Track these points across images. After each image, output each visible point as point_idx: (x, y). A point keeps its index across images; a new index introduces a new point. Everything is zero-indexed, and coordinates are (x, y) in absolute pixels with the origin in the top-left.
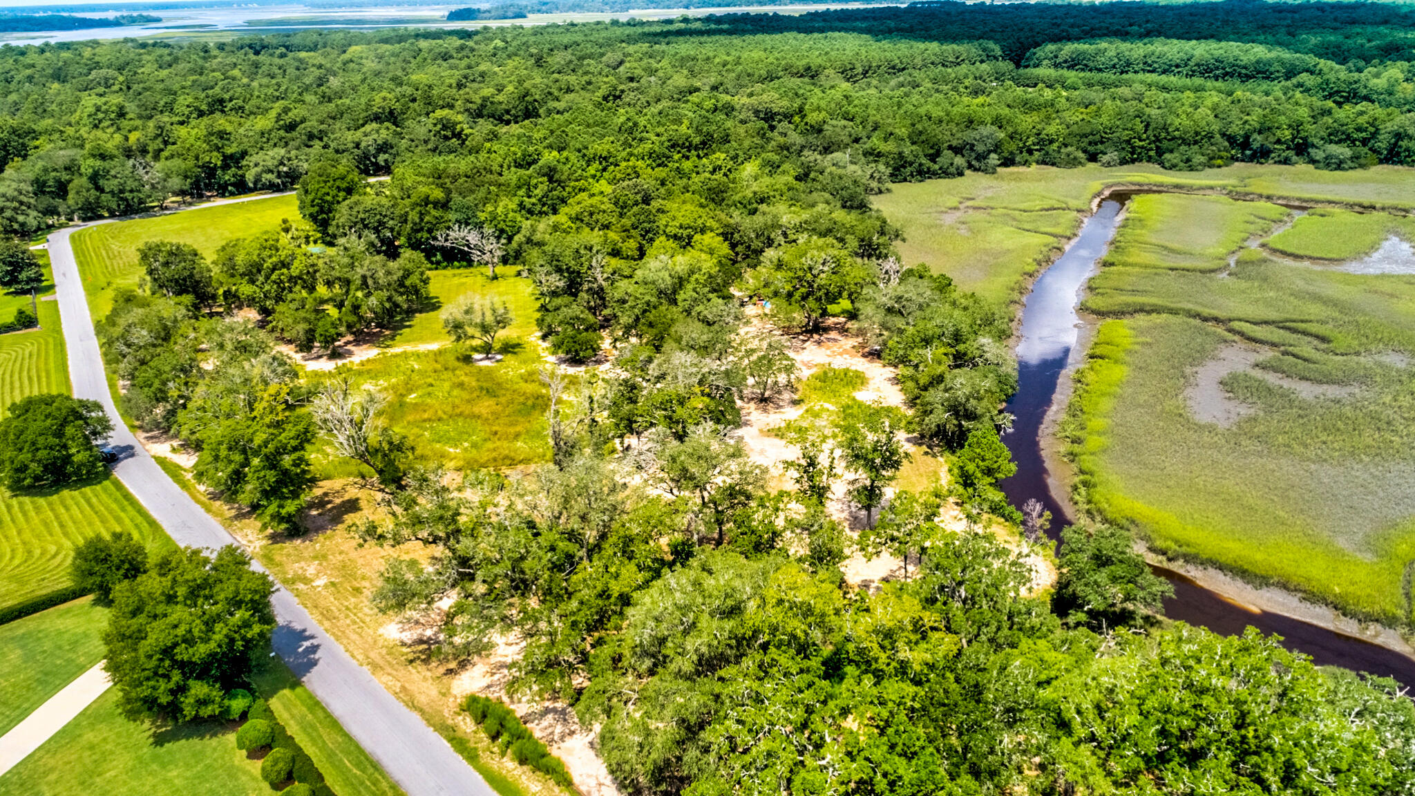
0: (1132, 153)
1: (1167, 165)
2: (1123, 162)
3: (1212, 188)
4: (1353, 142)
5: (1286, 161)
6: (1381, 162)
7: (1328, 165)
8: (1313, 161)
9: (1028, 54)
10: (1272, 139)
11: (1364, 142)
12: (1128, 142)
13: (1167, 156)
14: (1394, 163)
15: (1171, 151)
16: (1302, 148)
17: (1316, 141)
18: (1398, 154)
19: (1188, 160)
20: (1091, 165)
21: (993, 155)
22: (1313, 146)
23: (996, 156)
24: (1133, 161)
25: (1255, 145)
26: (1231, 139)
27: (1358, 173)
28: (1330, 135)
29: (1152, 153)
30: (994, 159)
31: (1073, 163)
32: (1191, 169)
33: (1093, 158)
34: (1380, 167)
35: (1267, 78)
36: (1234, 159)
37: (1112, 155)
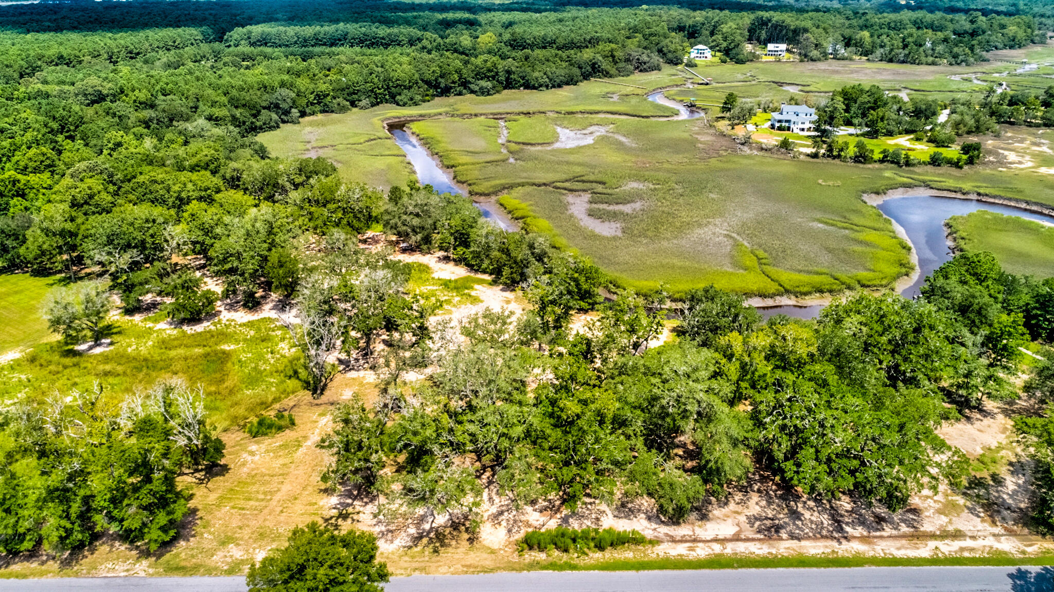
0: (376, 98)
1: (401, 103)
2: (373, 105)
3: (441, 114)
4: (488, 77)
5: (460, 94)
6: (505, 88)
7: (483, 94)
8: (472, 92)
9: (225, 37)
10: (450, 81)
11: (493, 77)
12: (372, 91)
13: (398, 97)
14: (510, 88)
15: (400, 94)
16: (465, 84)
17: (471, 79)
18: (511, 83)
19: (411, 99)
20: (355, 110)
21: (293, 110)
22: (470, 83)
23: (296, 111)
24: (378, 104)
25: (442, 85)
26: (428, 83)
27: (497, 96)
28: (476, 75)
29: (387, 97)
30: (295, 112)
31: (342, 109)
32: (416, 104)
33: (353, 104)
34: (506, 91)
35: (399, 45)
36: (434, 96)
37: (365, 102)
